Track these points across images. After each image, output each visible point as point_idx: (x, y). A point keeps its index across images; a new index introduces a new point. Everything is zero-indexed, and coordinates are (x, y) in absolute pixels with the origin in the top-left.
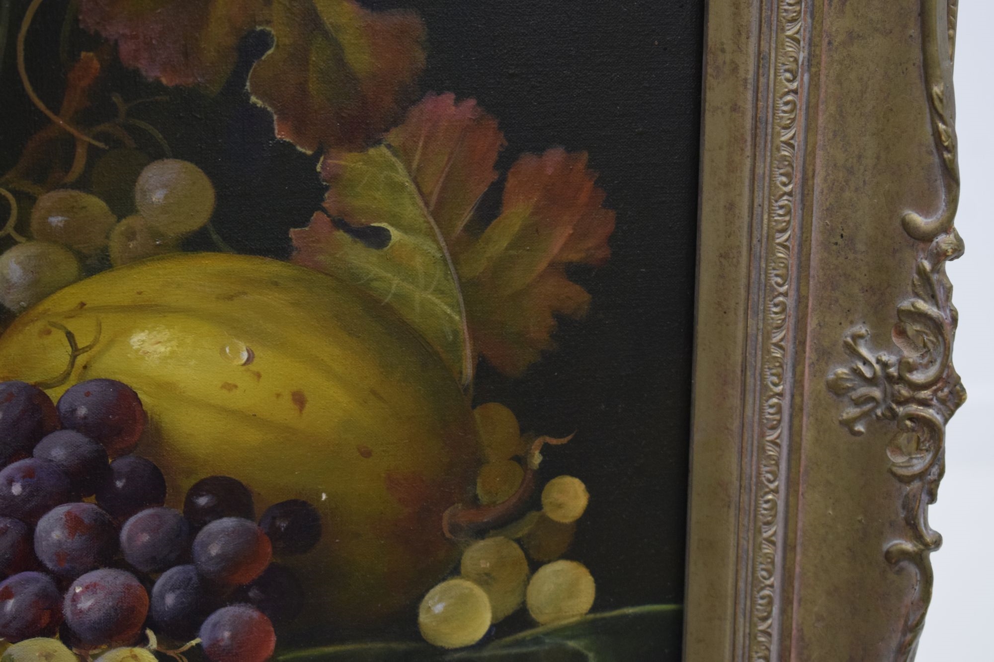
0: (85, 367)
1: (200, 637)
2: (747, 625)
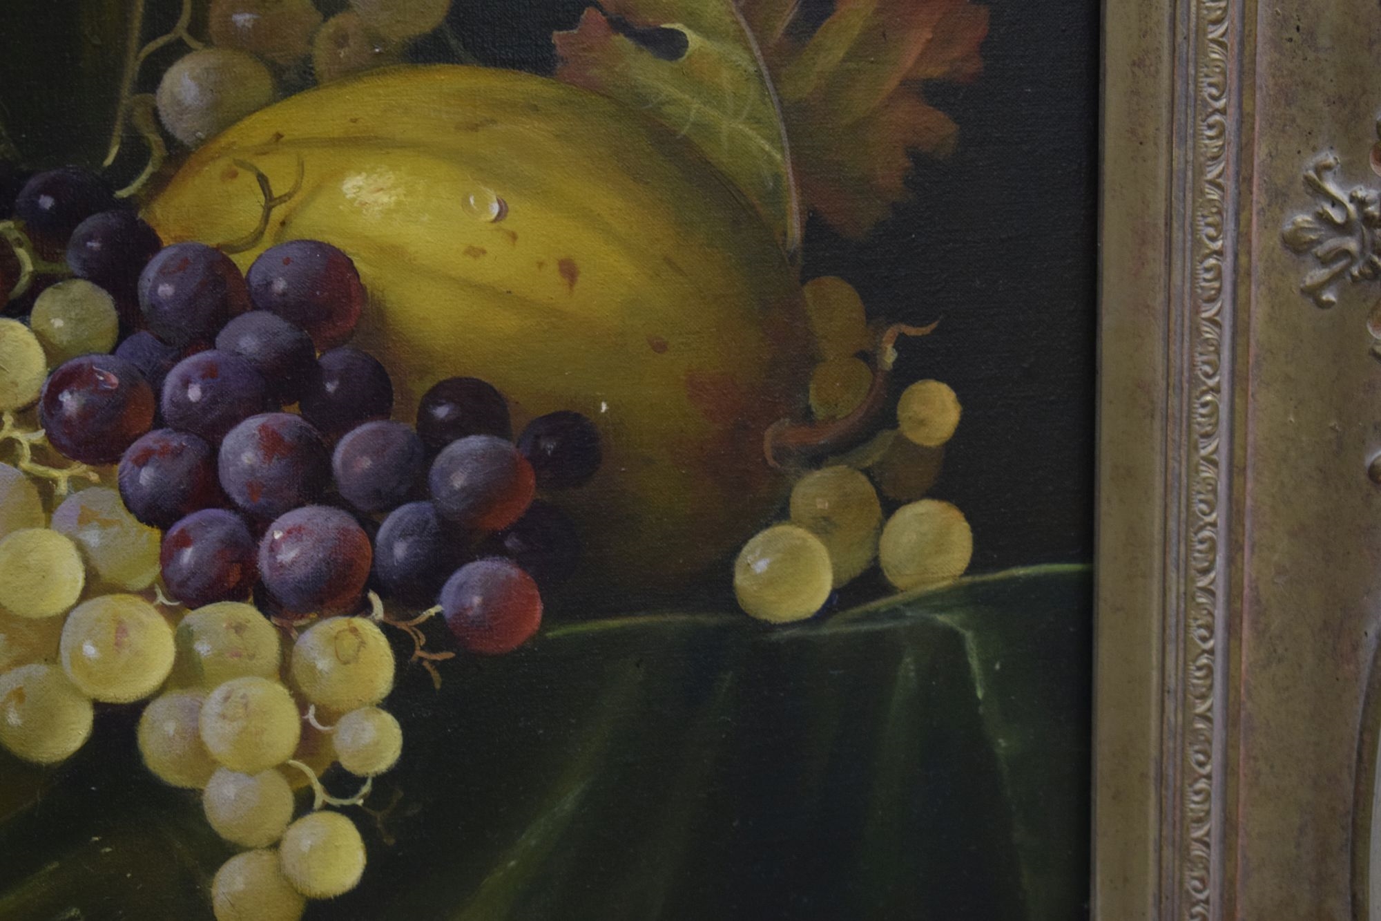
0: (283, 224)
1: (441, 603)
2: (1182, 581)
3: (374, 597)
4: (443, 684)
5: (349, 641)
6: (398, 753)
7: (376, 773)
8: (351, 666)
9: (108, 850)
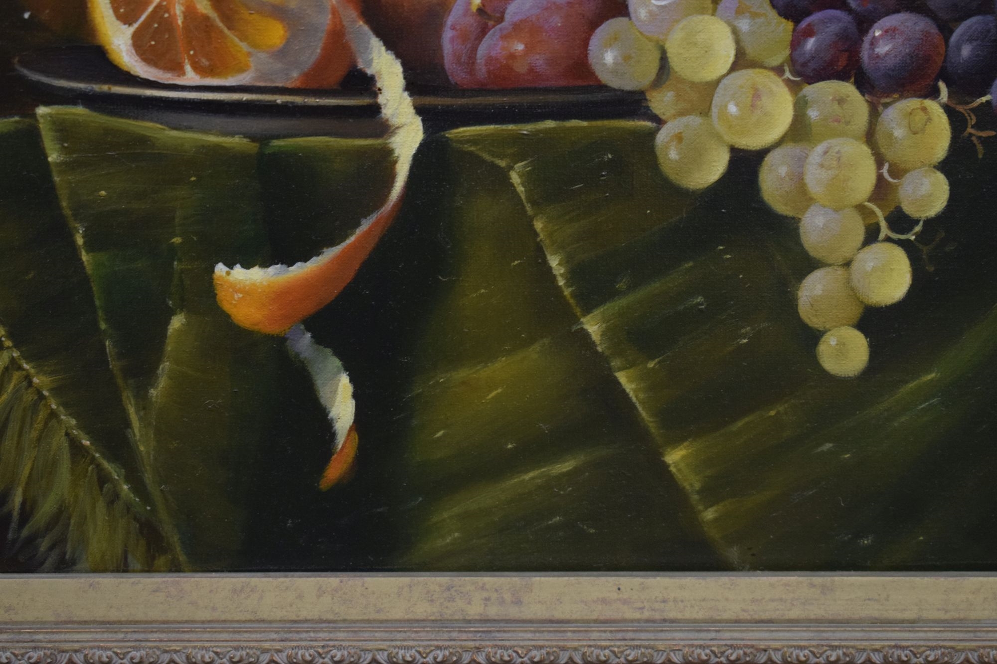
1: (991, 94)
3: (942, 86)
4: (984, 154)
5: (920, 117)
6: (945, 204)
7: (927, 217)
8: (918, 136)
9: (728, 256)
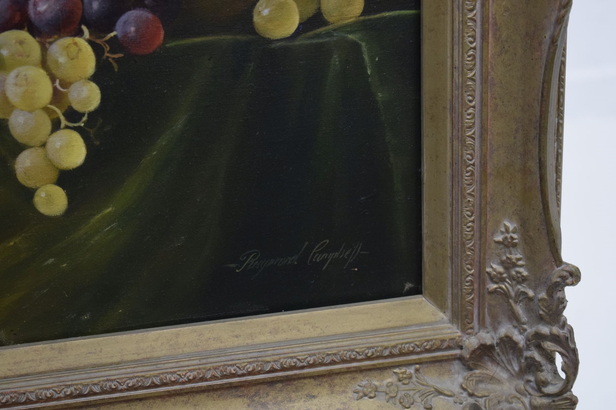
1: (116, 31)
2: (461, 15)
3: (84, 28)
4: (119, 69)
5: (73, 49)
6: (99, 102)
7: (89, 111)
8: (75, 61)
